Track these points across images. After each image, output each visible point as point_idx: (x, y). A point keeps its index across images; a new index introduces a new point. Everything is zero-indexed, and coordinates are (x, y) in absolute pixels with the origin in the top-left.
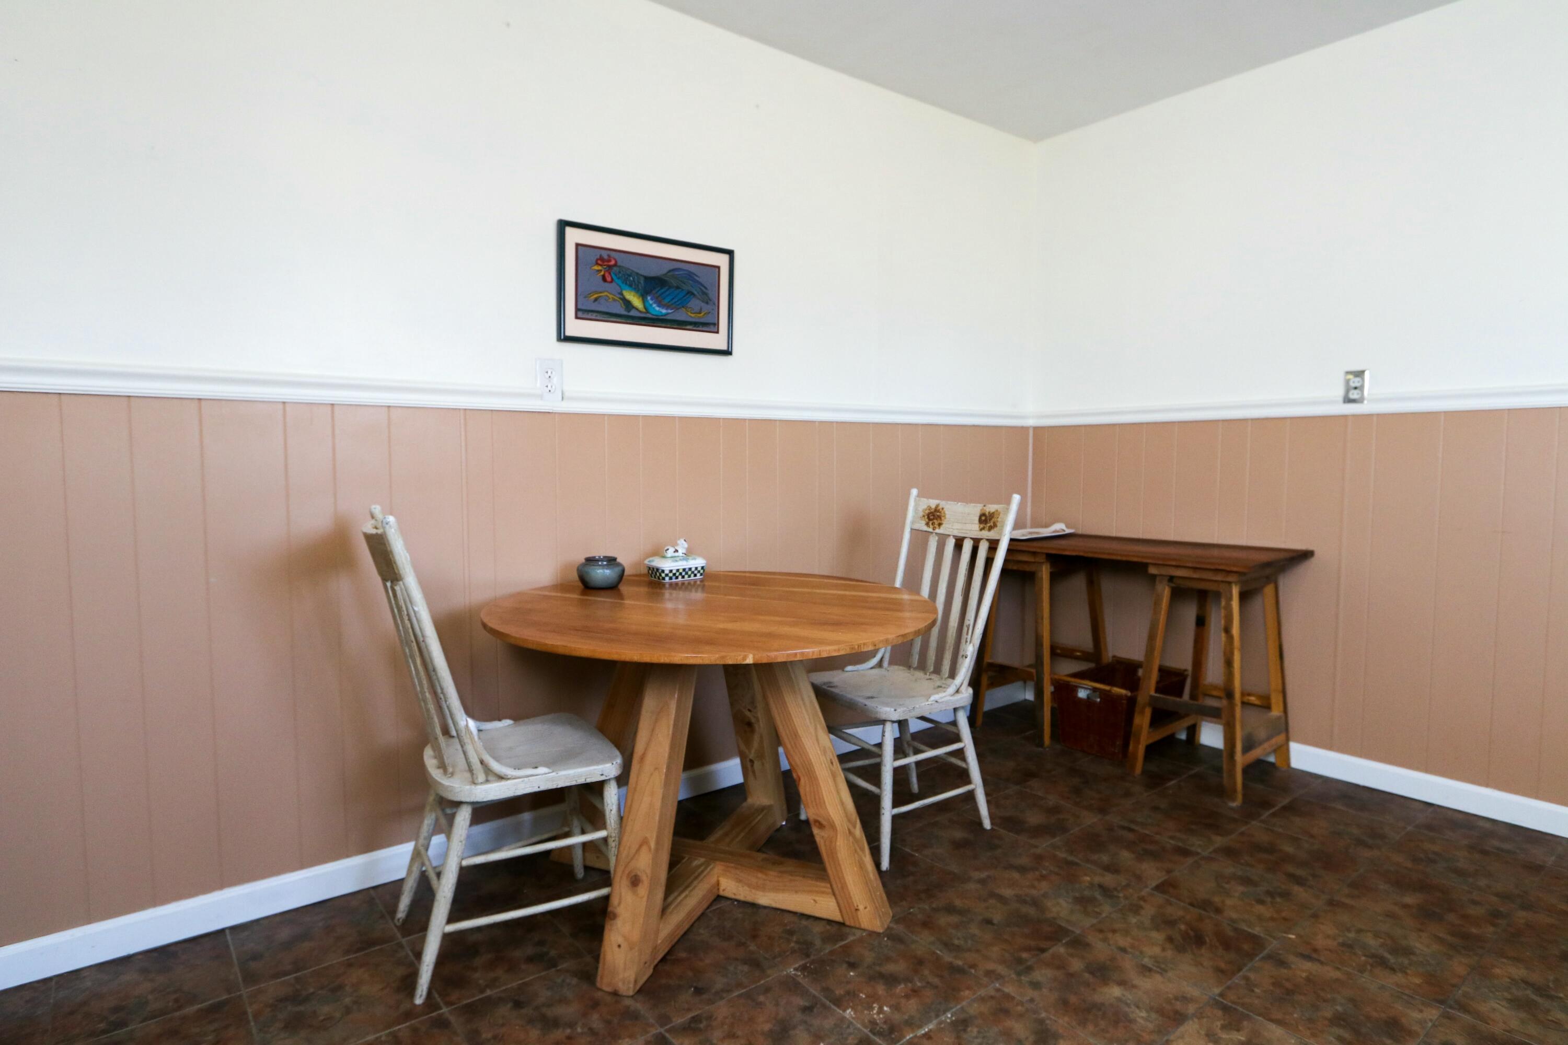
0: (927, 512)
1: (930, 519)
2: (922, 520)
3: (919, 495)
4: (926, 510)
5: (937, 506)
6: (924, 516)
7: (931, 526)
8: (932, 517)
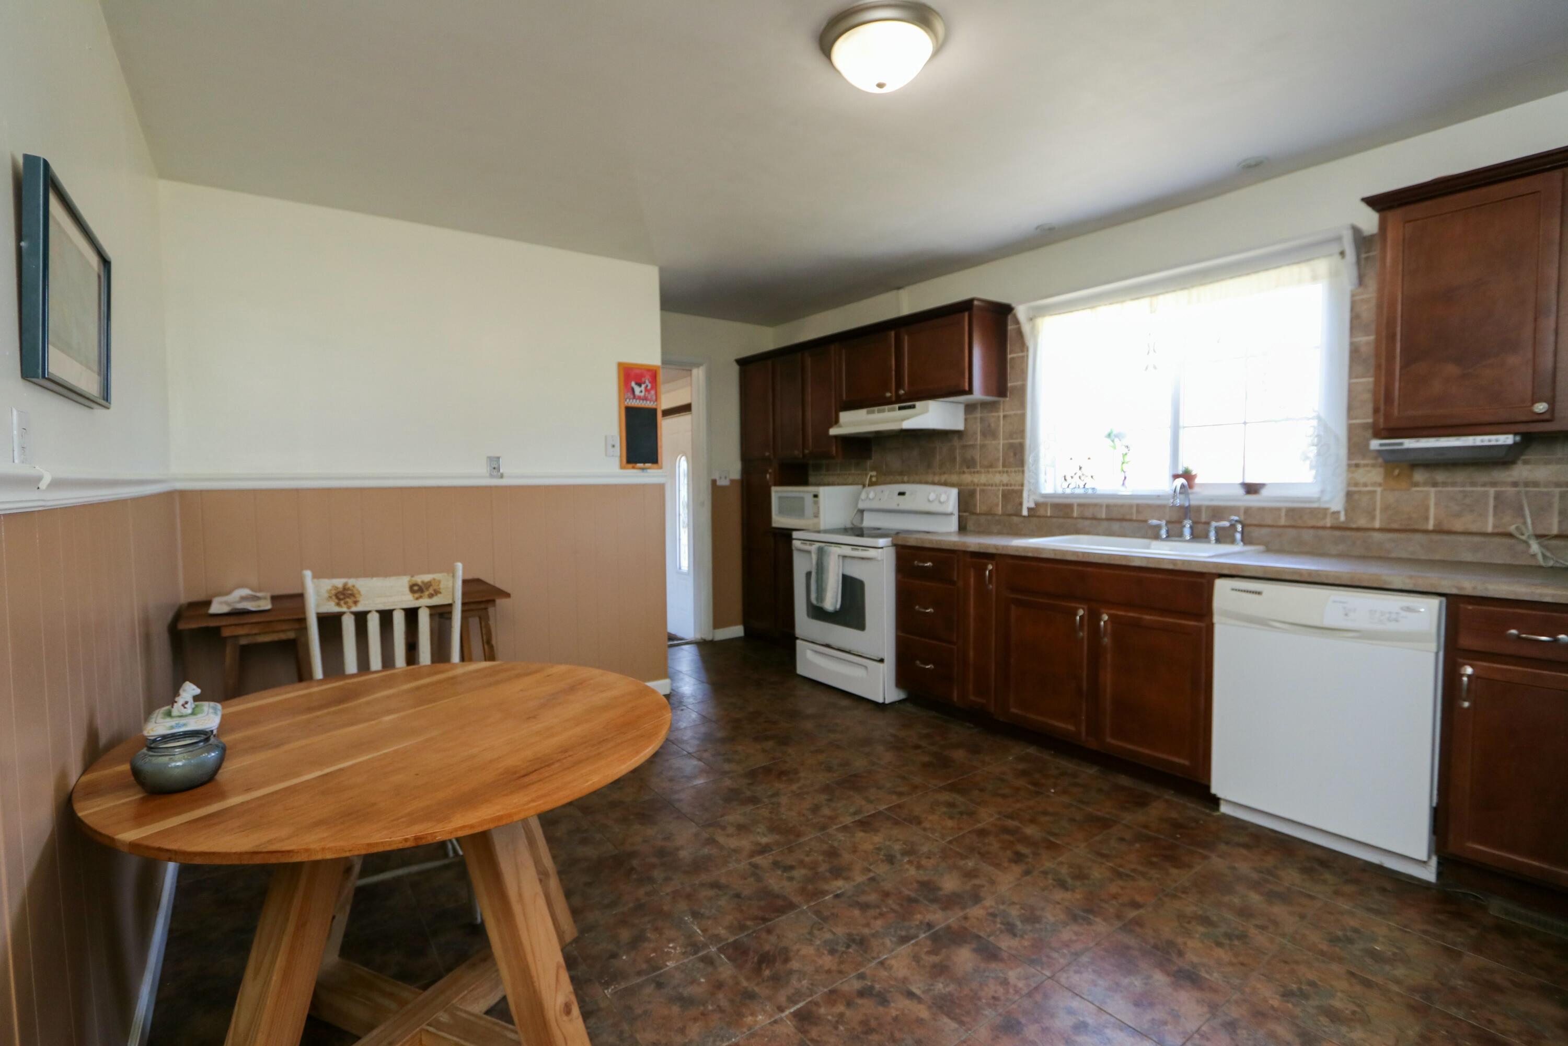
0: (334, 592)
1: (340, 599)
2: (329, 601)
3: (315, 576)
4: (331, 590)
5: (345, 585)
6: (330, 597)
7: (343, 605)
8: (342, 597)
